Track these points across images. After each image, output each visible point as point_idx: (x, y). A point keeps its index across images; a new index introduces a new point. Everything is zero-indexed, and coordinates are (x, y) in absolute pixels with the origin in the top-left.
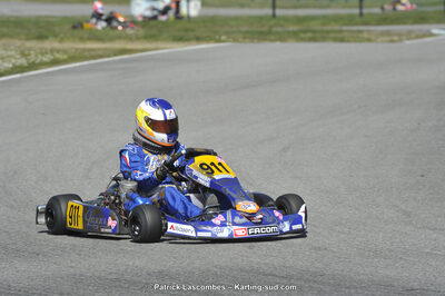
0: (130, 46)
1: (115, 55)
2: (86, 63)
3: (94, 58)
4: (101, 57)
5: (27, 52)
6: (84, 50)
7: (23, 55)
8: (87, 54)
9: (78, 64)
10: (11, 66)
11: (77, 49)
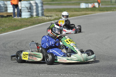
0: (87, 13)
1: (83, 15)
2: (75, 17)
3: (78, 16)
4: (79, 16)
5: (57, 15)
6: (74, 14)
7: (56, 15)
8: (75, 15)
9: (73, 18)
10: (54, 18)
11: (72, 14)
